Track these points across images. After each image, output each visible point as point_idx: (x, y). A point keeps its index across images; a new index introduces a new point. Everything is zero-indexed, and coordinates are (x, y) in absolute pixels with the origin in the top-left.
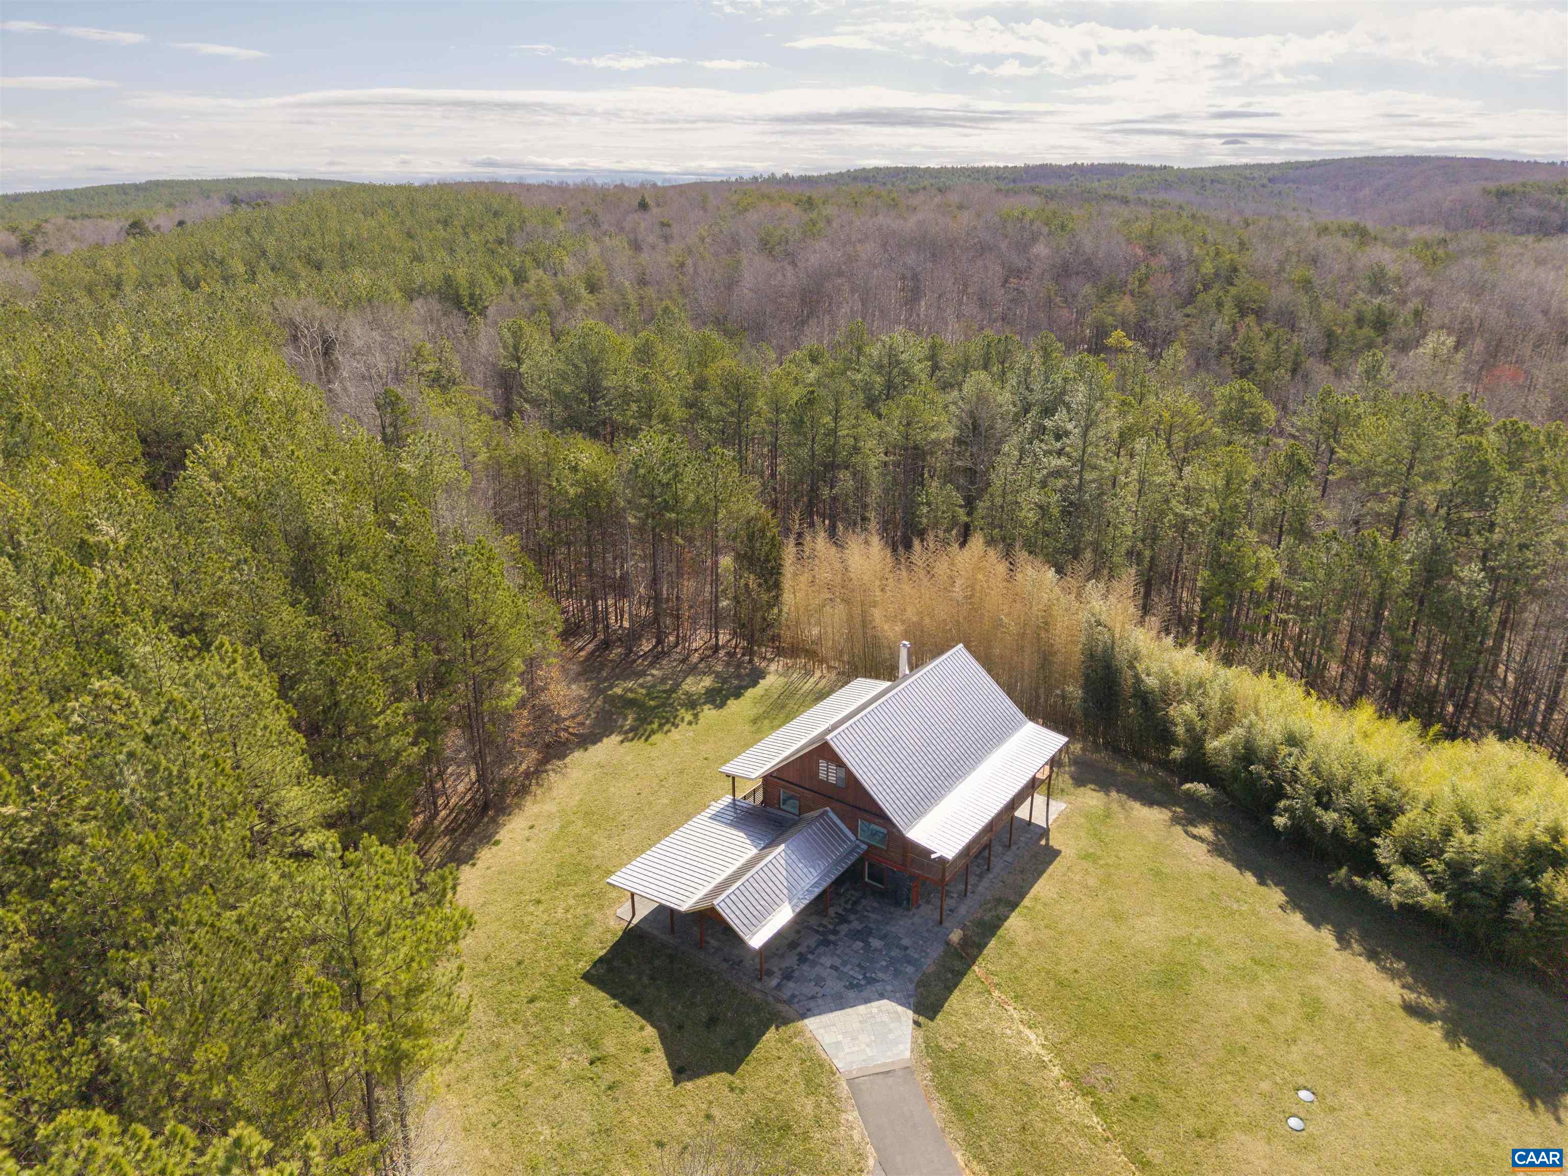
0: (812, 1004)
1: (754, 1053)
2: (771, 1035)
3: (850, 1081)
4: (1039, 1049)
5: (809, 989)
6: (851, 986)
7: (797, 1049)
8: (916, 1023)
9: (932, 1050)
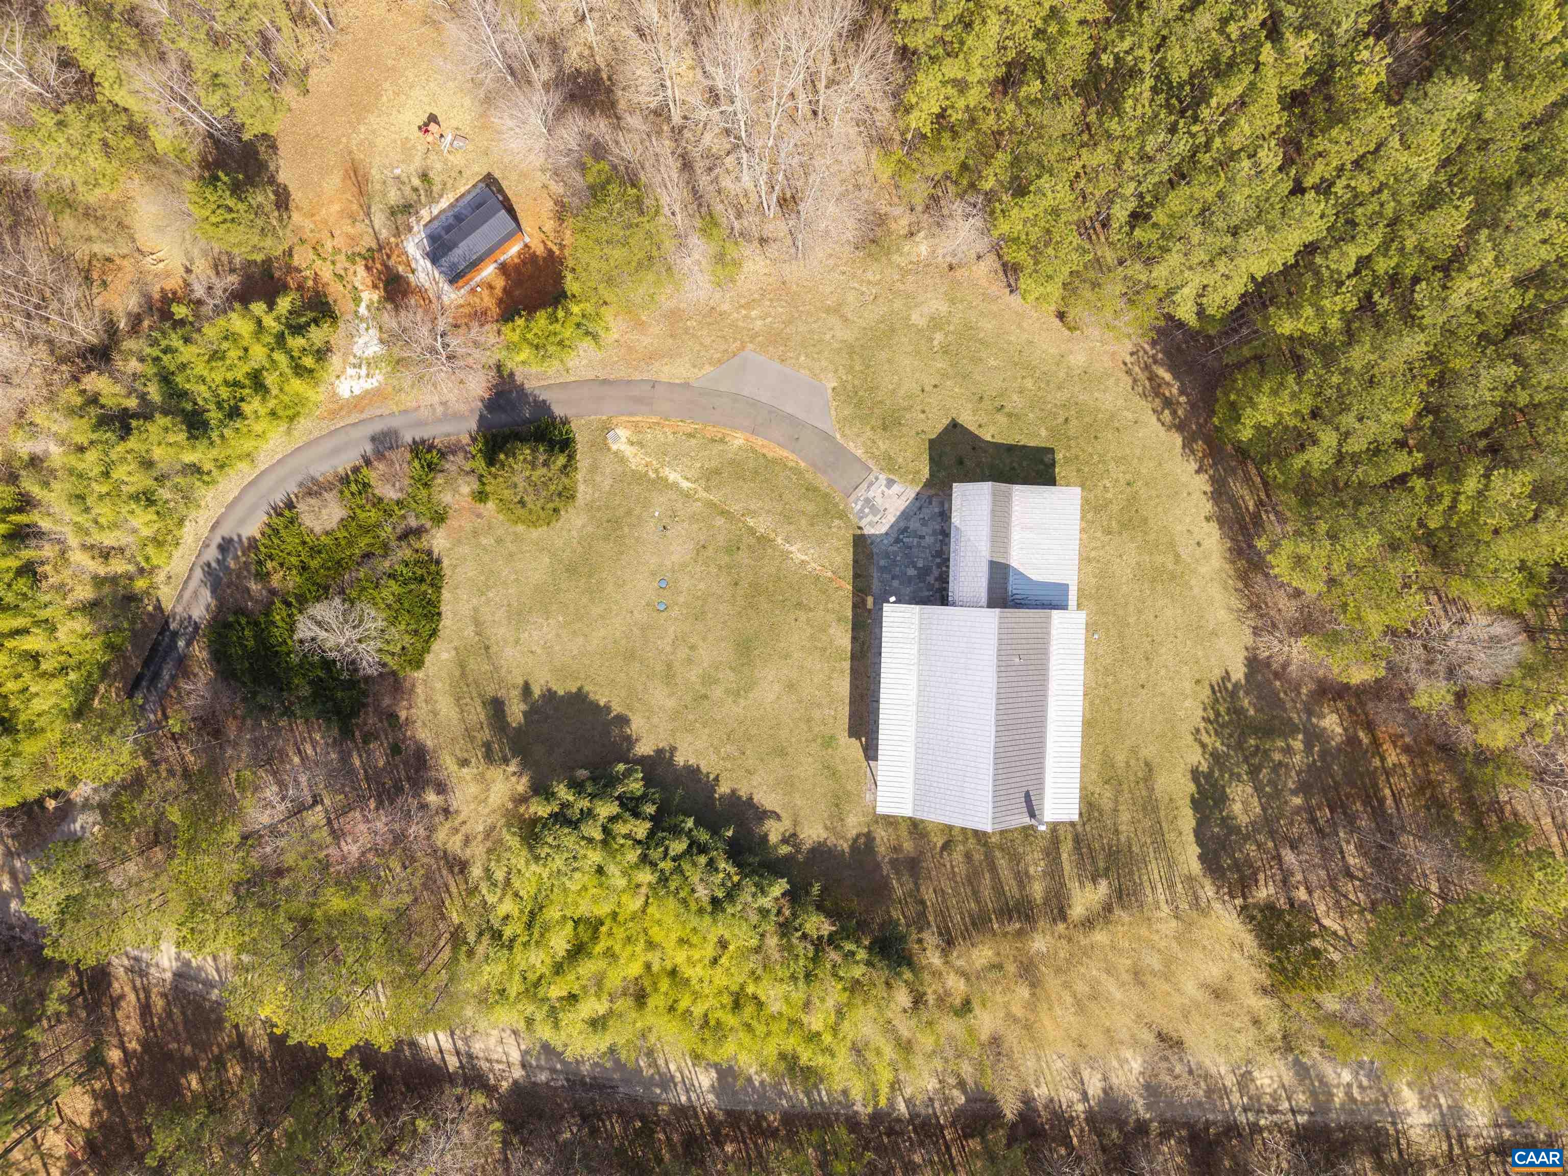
0: (918, 504)
1: (926, 456)
2: (926, 473)
3: (871, 471)
4: (792, 549)
5: (926, 513)
6: (906, 529)
7: (908, 472)
8: (860, 528)
9: (842, 515)
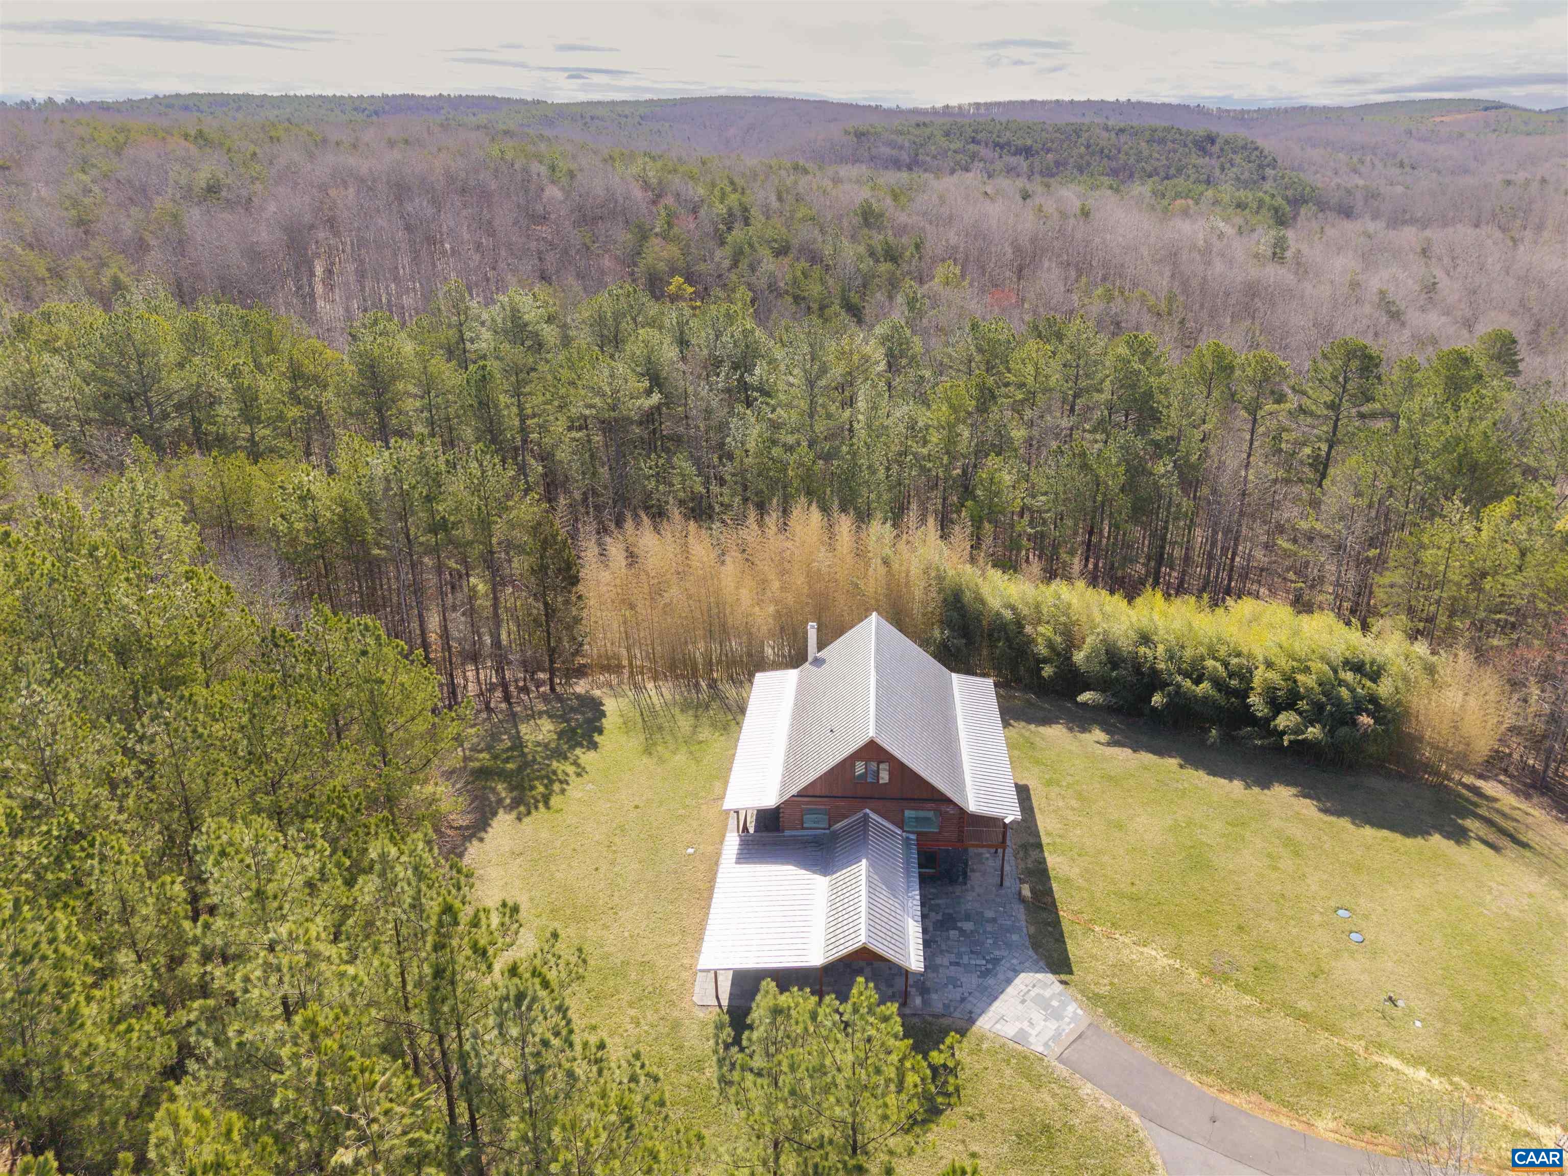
0: (968, 1006)
3: (1059, 1058)
4: (1166, 961)
5: (953, 993)
6: (985, 974)
7: (992, 1052)
8: (1063, 982)
9: (1094, 999)
